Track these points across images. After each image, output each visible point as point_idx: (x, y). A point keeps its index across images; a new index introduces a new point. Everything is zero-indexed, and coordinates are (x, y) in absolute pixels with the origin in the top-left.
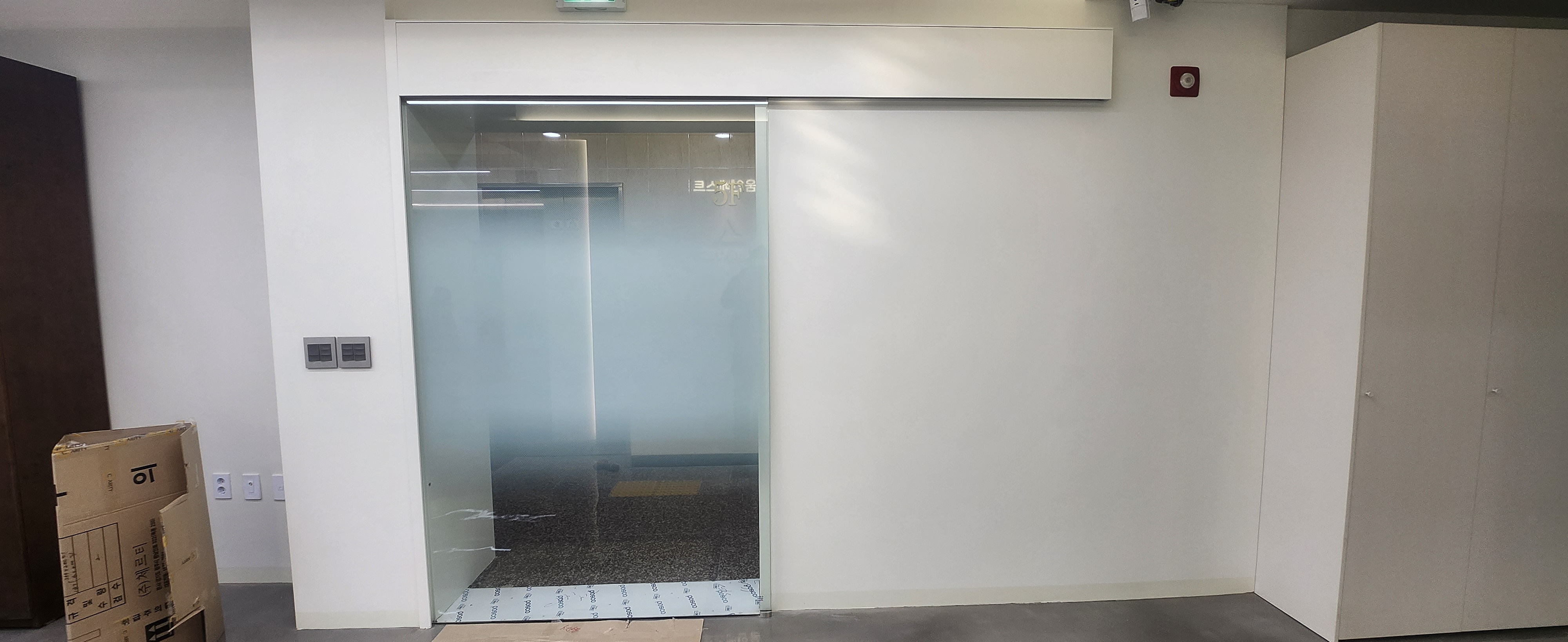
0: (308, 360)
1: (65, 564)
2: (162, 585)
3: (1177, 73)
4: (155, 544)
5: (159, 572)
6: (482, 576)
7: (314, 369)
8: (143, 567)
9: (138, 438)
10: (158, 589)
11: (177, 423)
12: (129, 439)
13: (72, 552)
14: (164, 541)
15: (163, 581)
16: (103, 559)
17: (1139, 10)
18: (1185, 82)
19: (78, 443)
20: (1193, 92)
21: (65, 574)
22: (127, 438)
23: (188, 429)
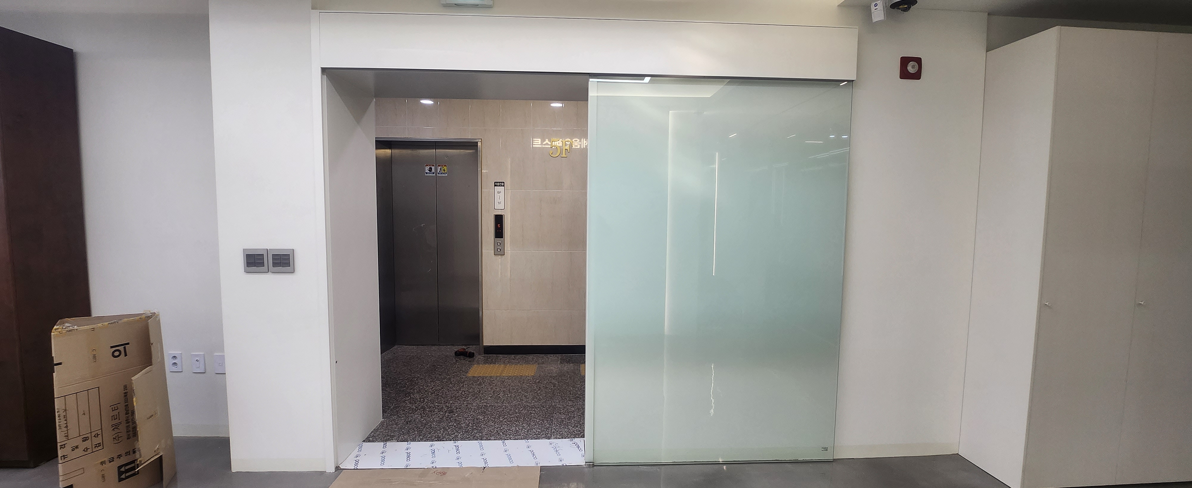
0: (246, 265)
1: (59, 417)
2: (131, 435)
3: (905, 61)
4: (126, 404)
5: (129, 426)
6: (373, 433)
7: (250, 272)
8: (117, 421)
9: (116, 323)
10: (128, 439)
11: (145, 312)
12: (109, 323)
13: (64, 409)
14: (134, 401)
15: (132, 432)
16: (87, 416)
17: (878, 14)
18: (911, 68)
19: (71, 325)
20: (917, 76)
21: (59, 425)
22: (108, 323)
23: (153, 316)
